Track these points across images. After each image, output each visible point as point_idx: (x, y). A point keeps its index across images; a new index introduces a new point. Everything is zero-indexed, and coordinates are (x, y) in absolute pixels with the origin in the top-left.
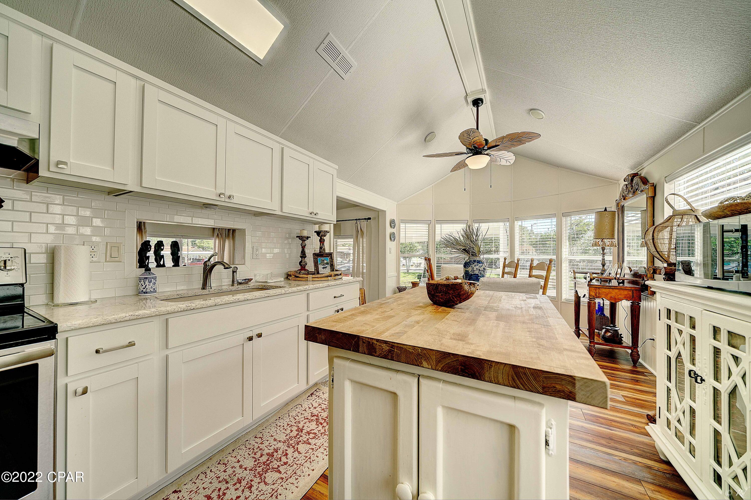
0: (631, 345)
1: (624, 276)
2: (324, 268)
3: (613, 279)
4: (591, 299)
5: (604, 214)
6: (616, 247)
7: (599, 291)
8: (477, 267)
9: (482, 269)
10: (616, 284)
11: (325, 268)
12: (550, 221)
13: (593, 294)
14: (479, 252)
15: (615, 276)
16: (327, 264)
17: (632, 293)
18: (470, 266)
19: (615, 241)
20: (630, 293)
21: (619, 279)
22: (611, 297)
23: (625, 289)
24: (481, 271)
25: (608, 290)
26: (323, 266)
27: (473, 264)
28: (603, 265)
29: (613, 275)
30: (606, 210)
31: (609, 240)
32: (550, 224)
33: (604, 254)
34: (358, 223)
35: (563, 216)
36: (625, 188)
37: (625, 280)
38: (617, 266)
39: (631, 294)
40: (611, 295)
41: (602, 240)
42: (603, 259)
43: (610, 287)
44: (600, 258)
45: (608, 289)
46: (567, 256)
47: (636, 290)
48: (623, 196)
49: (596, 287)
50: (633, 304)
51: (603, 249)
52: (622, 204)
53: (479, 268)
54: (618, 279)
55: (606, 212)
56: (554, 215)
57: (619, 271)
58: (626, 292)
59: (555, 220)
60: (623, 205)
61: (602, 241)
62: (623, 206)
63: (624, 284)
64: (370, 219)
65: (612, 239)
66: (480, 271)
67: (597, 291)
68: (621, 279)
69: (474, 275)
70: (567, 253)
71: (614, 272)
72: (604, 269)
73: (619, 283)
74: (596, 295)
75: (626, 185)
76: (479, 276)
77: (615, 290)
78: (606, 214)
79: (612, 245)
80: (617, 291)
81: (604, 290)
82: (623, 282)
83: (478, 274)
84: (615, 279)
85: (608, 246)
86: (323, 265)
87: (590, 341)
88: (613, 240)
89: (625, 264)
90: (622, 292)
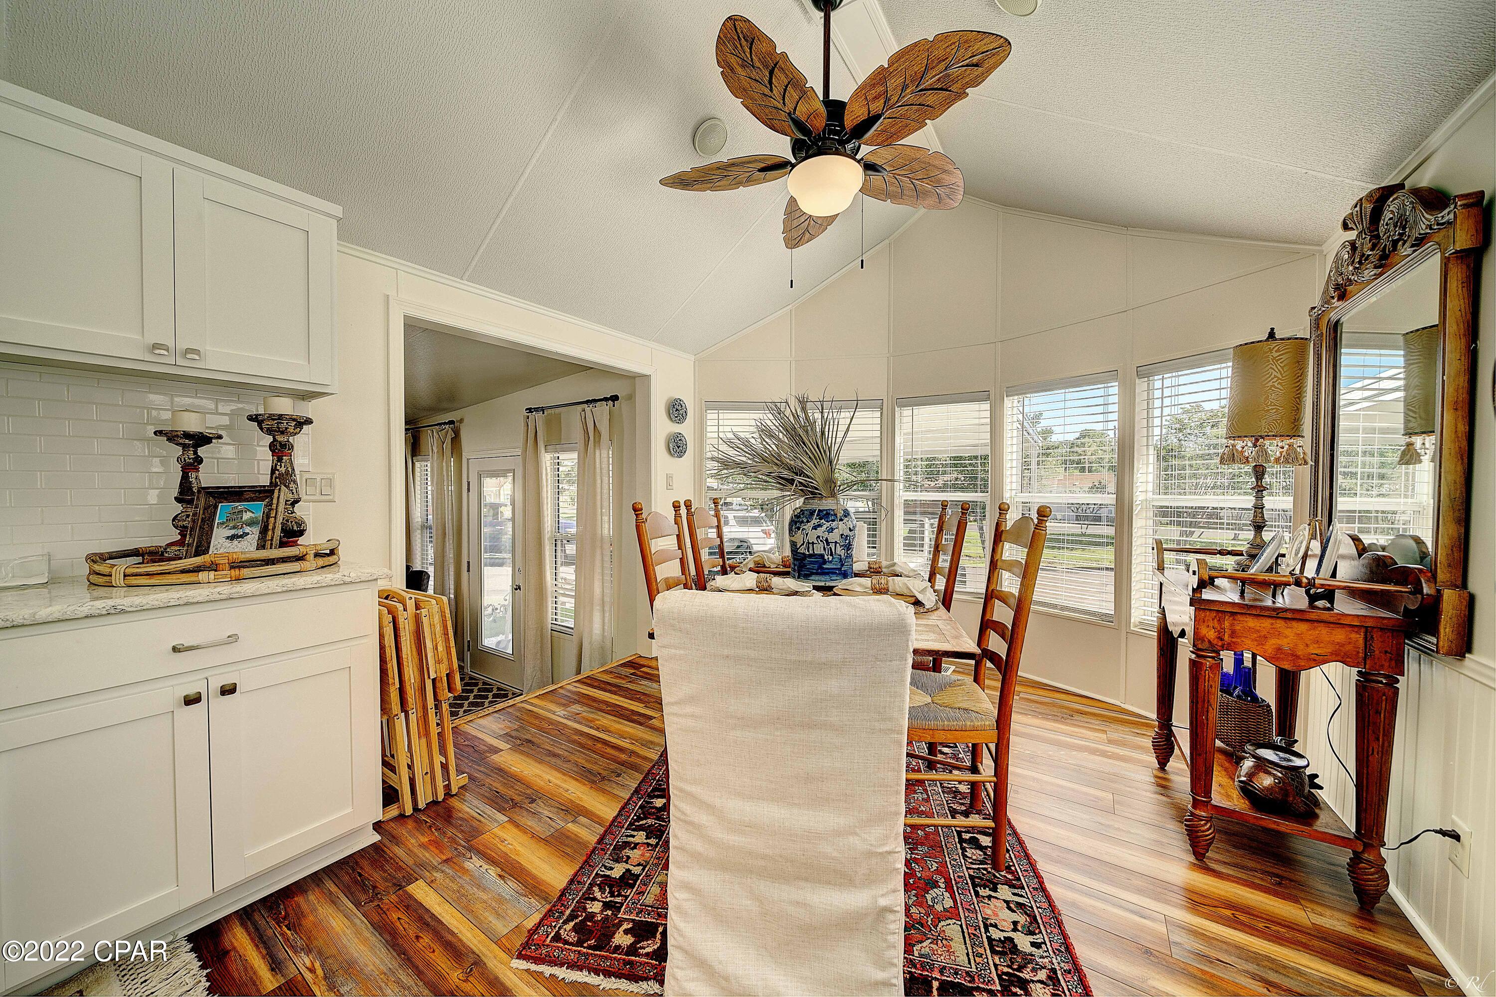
0: (1353, 830)
1: (1334, 575)
2: (232, 538)
3: (1288, 584)
4: (1202, 650)
5: (1266, 349)
6: (1306, 463)
7: (1232, 625)
8: (820, 531)
9: (834, 537)
10: (1302, 603)
11: (241, 536)
12: (1101, 392)
13: (1211, 635)
14: (830, 482)
15: (1297, 571)
16: (251, 523)
17: (1365, 639)
18: (799, 528)
19: (1304, 444)
20: (1358, 638)
21: (1314, 586)
22: (1279, 649)
23: (1339, 622)
24: (832, 546)
25: (1266, 623)
26: (233, 532)
27: (808, 522)
28: (1259, 527)
29: (1290, 564)
30: (1272, 335)
31: (1277, 441)
32: (1100, 401)
33: (1260, 490)
34: (588, 410)
35: (1139, 375)
36: (1346, 256)
37: (1339, 588)
38: (1306, 533)
39: (1361, 641)
40: (1279, 642)
41: (1257, 440)
42: (1259, 508)
43: (1277, 613)
44: (1249, 501)
45: (1270, 621)
46: (1150, 495)
47: (1381, 629)
48: (1338, 287)
49: (1221, 611)
50: (1368, 680)
51: (1259, 472)
52: (1333, 316)
53: (826, 535)
54: (1311, 583)
55: (1273, 344)
56: (1112, 374)
57: (1316, 546)
58: (1339, 635)
59: (1115, 390)
60: (1337, 322)
61: (1255, 446)
62: (1336, 326)
63: (1332, 601)
64: (615, 398)
65: (1291, 437)
66: (828, 544)
67: (1227, 624)
68: (1322, 586)
69: (810, 556)
70: (1150, 487)
71: (1296, 554)
72: (1259, 540)
73: (1313, 598)
74: (1222, 640)
75: (1353, 244)
76: (825, 562)
77: (1294, 624)
78: (1271, 350)
79: (1290, 458)
80: (1302, 627)
81: (1251, 623)
82: (1329, 595)
83: (822, 556)
84: (1298, 583)
85: (1277, 460)
86: (234, 528)
87: (1194, 798)
88: (1298, 442)
89: (1340, 530)
90: (1323, 632)
